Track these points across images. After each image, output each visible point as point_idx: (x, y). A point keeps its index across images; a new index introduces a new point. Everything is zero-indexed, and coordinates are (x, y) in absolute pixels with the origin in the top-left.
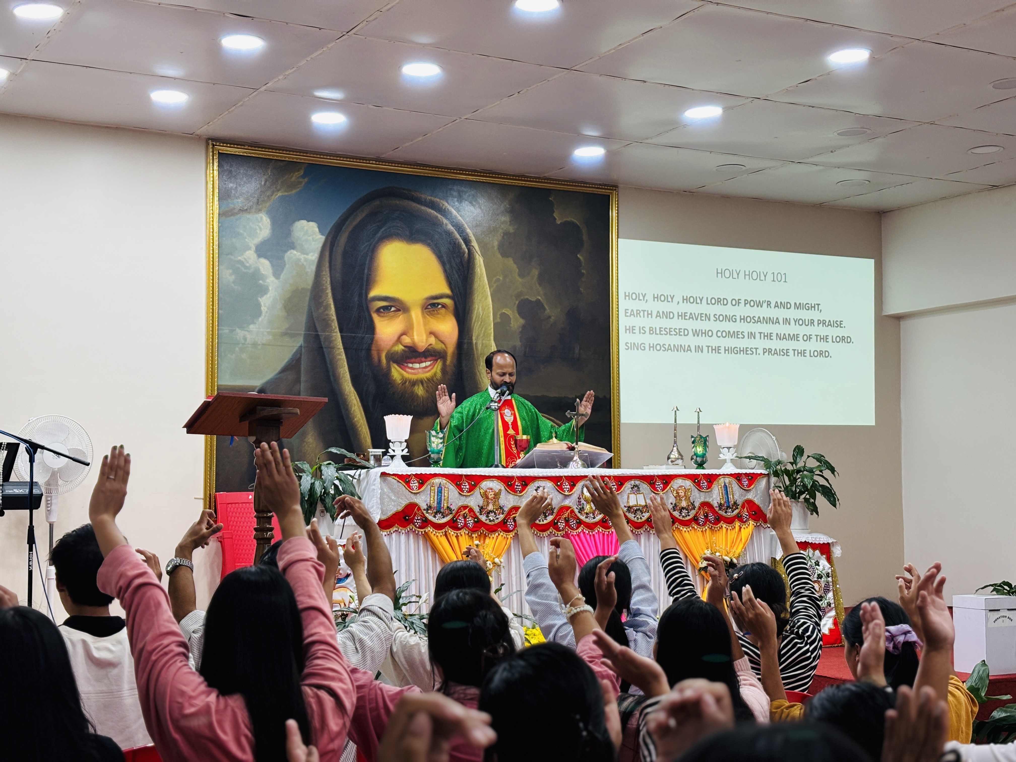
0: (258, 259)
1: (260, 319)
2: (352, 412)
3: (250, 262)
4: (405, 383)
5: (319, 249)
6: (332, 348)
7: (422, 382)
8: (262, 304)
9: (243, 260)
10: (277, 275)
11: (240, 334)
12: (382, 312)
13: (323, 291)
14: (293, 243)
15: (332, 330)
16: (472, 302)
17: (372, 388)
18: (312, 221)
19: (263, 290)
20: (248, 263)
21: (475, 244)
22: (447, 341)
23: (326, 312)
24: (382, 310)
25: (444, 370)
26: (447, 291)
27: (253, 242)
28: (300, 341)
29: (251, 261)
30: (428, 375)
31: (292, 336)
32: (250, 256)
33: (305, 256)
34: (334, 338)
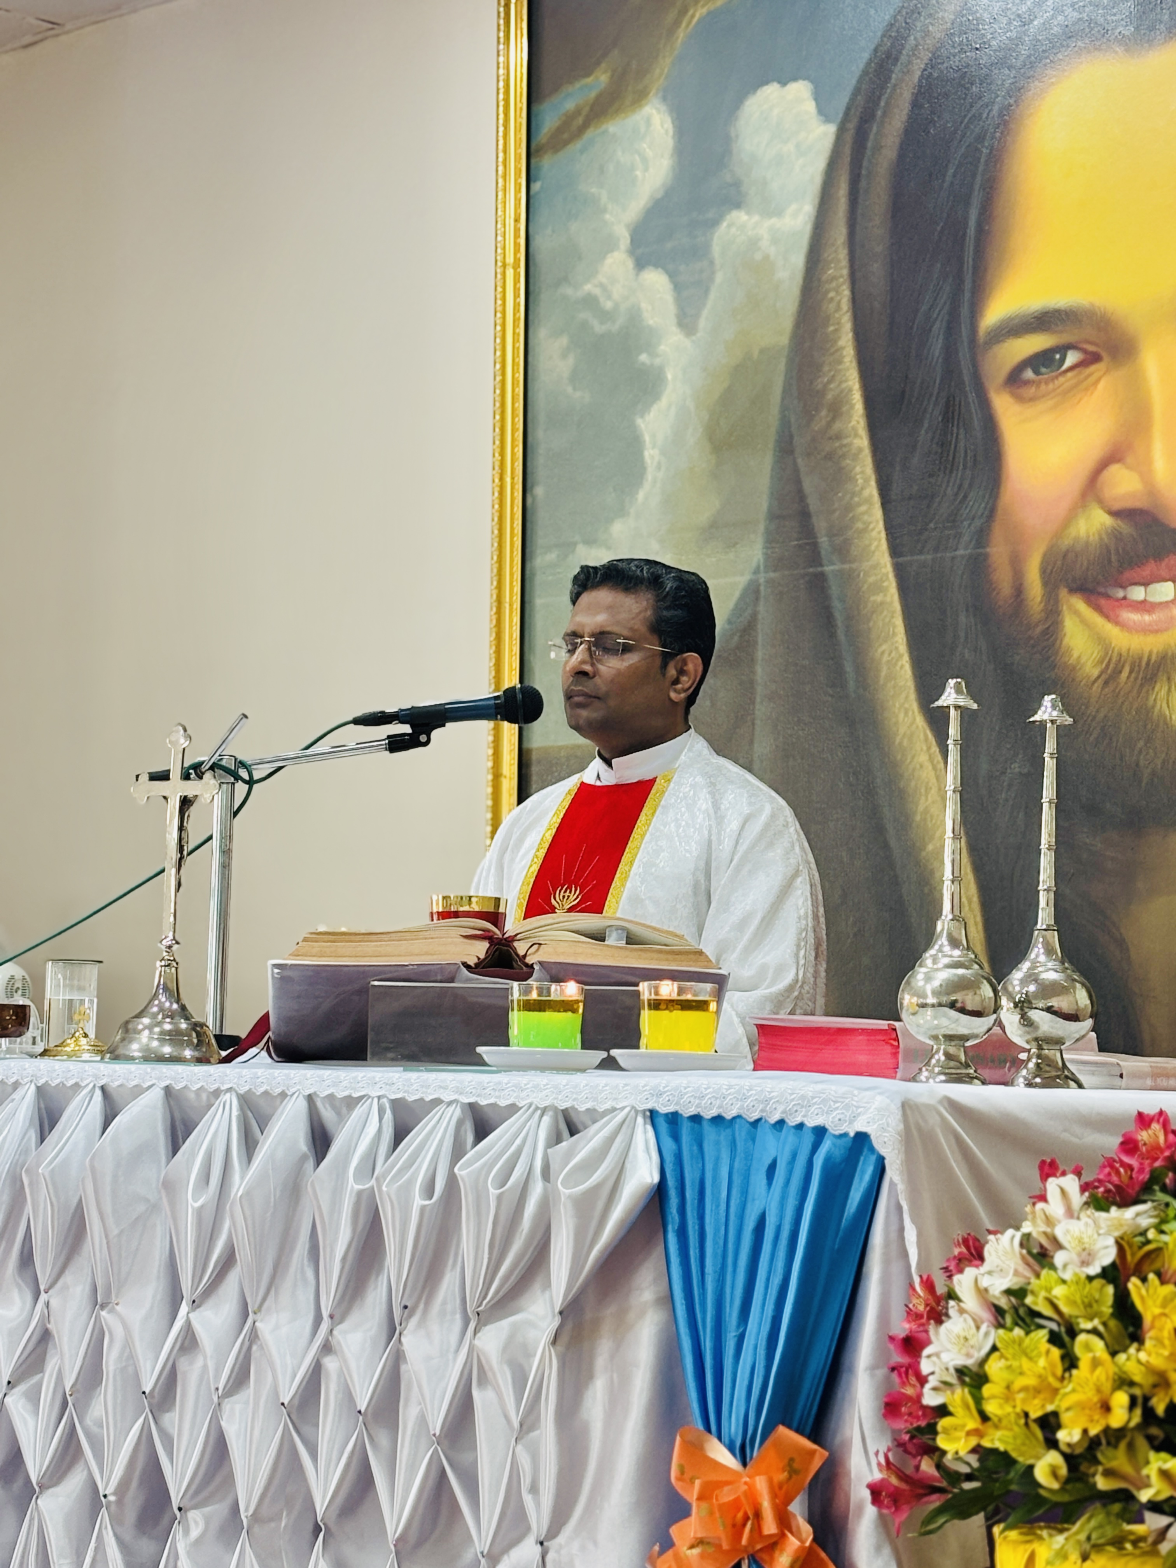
0: (637, 275)
1: (641, 495)
2: (918, 818)
3: (616, 296)
4: (1118, 671)
5: (818, 180)
8: (647, 438)
9: (597, 291)
12: (1027, 383)
13: (828, 343)
14: (737, 184)
15: (854, 494)
18: (795, 79)
20: (609, 297)
23: (837, 426)
24: (1029, 374)
29: (617, 292)
33: (774, 220)
34: (859, 525)
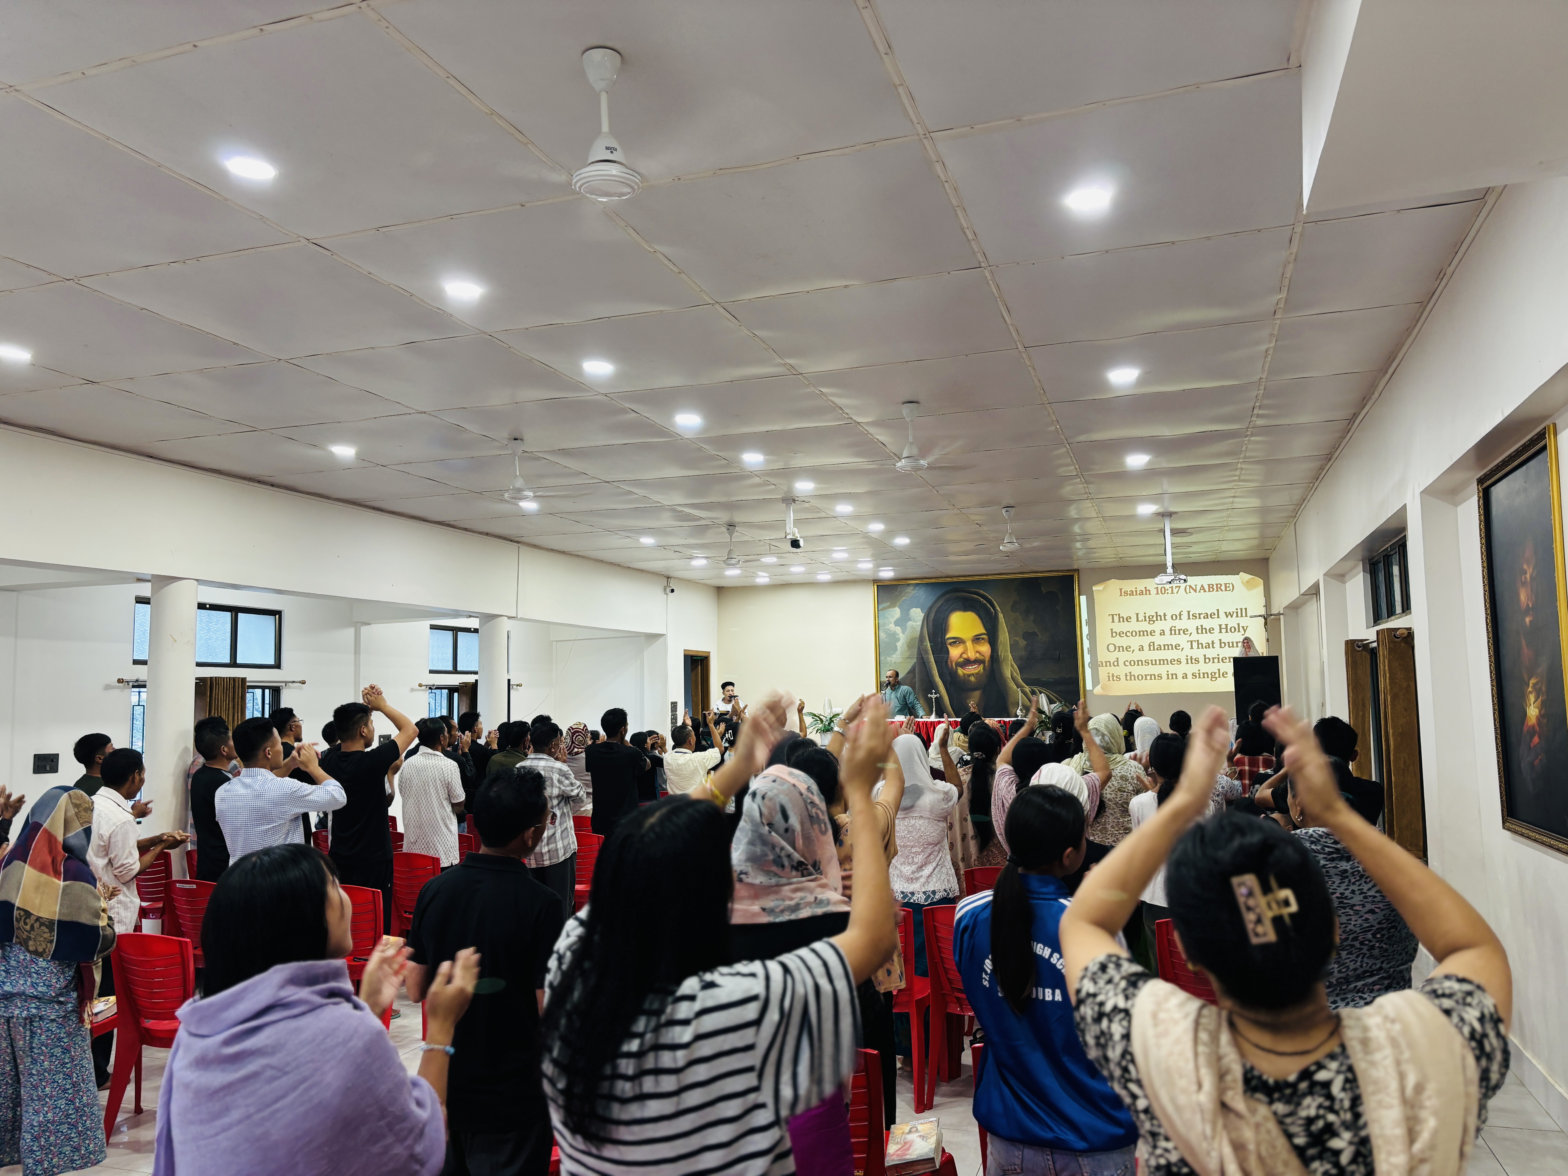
0: (895, 627)
1: (897, 652)
3: (892, 629)
4: (965, 675)
5: (922, 619)
6: (929, 662)
7: (973, 674)
8: (898, 646)
9: (889, 628)
10: (903, 633)
11: (889, 659)
13: (925, 637)
14: (910, 618)
15: (929, 655)
16: (998, 636)
17: (949, 679)
18: (918, 607)
19: (898, 640)
21: (998, 608)
22: (985, 655)
23: (926, 647)
24: (952, 643)
25: (984, 669)
26: (985, 632)
27: (893, 620)
28: (915, 660)
30: (977, 671)
31: (911, 658)
32: (892, 626)
34: (930, 658)
